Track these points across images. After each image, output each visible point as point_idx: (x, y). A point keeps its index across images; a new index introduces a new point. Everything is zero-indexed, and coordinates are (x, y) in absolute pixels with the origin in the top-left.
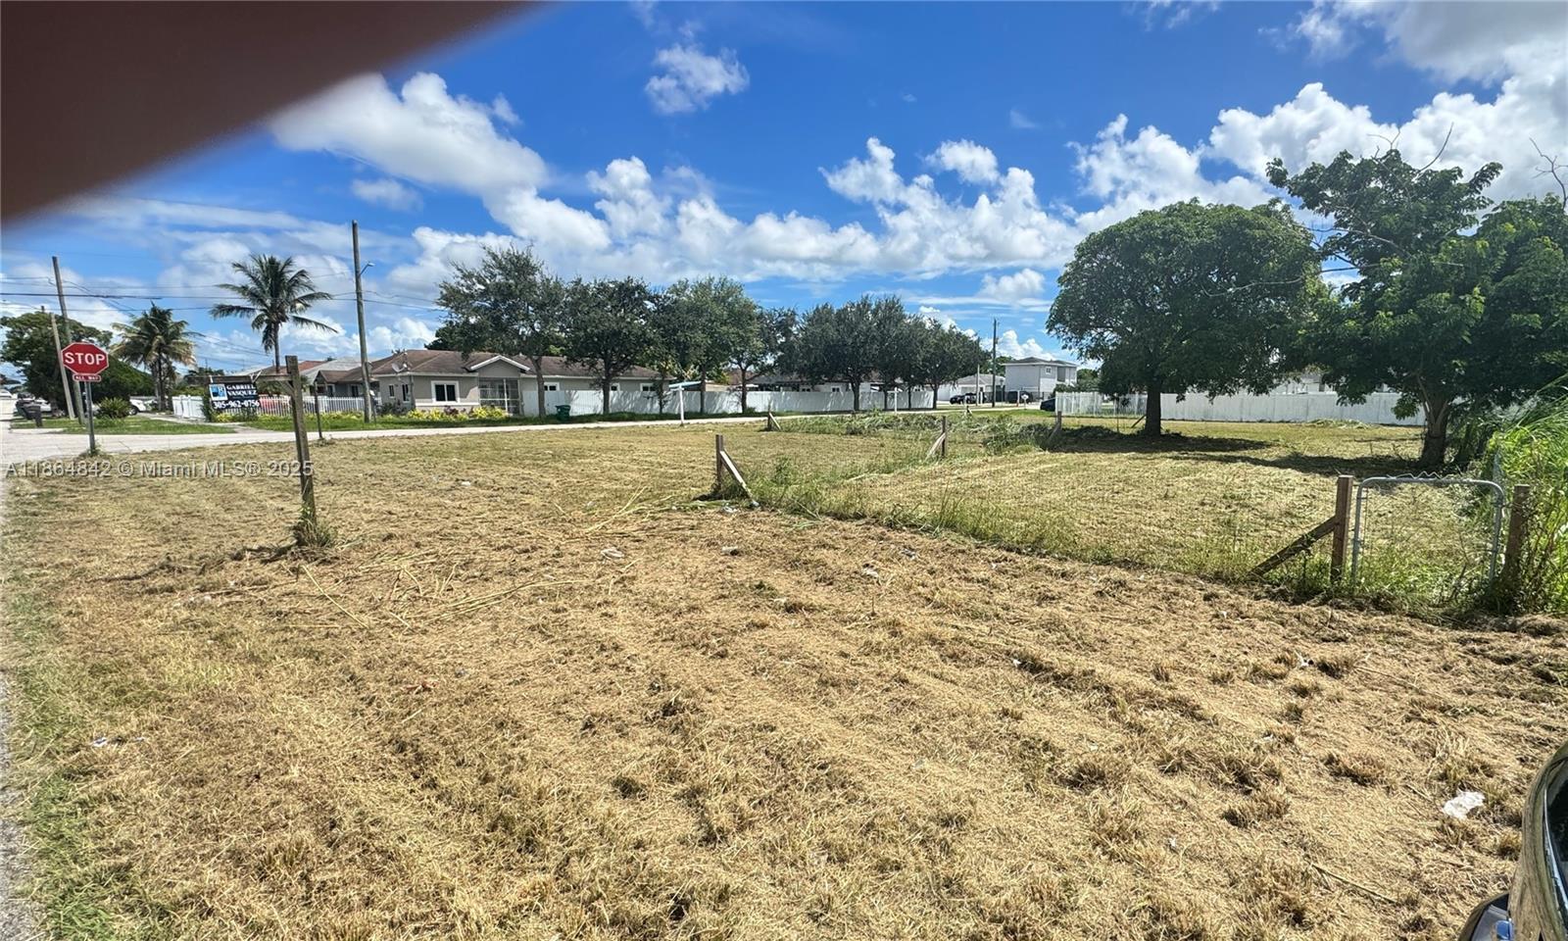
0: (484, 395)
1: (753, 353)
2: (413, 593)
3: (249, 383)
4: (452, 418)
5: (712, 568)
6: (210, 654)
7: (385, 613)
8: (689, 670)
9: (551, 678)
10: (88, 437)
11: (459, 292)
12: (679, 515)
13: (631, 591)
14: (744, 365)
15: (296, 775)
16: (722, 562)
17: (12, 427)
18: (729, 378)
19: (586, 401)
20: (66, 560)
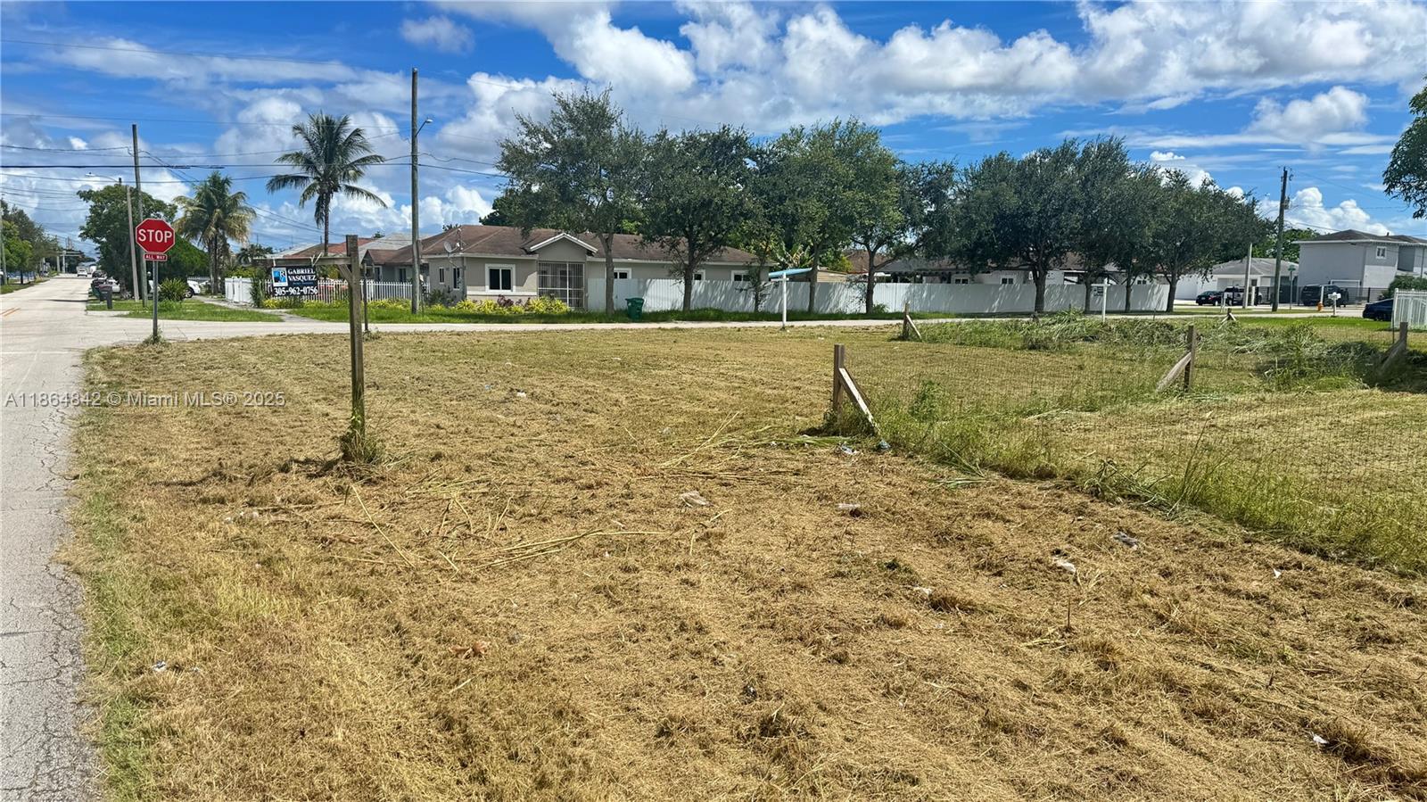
0: (542, 282)
1: (887, 228)
2: (463, 529)
3: (310, 267)
4: (505, 311)
5: (825, 532)
6: (257, 579)
7: (432, 551)
8: (794, 675)
9: (620, 660)
10: (151, 321)
11: (522, 152)
12: (778, 454)
13: (717, 553)
14: (872, 245)
15: (340, 739)
16: (839, 525)
17: (88, 309)
18: (849, 264)
19: (664, 293)
20: (131, 458)
